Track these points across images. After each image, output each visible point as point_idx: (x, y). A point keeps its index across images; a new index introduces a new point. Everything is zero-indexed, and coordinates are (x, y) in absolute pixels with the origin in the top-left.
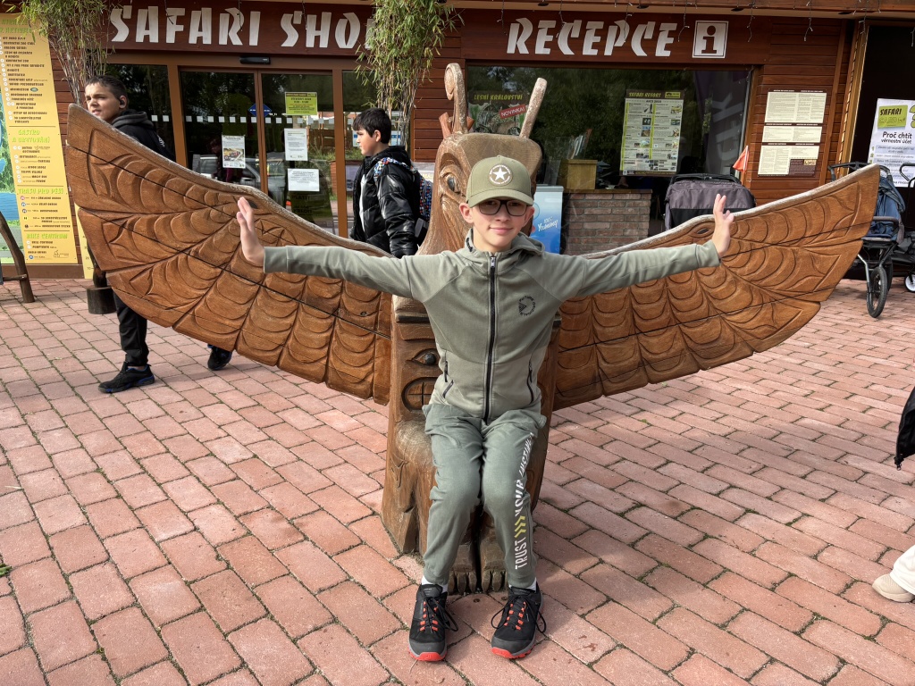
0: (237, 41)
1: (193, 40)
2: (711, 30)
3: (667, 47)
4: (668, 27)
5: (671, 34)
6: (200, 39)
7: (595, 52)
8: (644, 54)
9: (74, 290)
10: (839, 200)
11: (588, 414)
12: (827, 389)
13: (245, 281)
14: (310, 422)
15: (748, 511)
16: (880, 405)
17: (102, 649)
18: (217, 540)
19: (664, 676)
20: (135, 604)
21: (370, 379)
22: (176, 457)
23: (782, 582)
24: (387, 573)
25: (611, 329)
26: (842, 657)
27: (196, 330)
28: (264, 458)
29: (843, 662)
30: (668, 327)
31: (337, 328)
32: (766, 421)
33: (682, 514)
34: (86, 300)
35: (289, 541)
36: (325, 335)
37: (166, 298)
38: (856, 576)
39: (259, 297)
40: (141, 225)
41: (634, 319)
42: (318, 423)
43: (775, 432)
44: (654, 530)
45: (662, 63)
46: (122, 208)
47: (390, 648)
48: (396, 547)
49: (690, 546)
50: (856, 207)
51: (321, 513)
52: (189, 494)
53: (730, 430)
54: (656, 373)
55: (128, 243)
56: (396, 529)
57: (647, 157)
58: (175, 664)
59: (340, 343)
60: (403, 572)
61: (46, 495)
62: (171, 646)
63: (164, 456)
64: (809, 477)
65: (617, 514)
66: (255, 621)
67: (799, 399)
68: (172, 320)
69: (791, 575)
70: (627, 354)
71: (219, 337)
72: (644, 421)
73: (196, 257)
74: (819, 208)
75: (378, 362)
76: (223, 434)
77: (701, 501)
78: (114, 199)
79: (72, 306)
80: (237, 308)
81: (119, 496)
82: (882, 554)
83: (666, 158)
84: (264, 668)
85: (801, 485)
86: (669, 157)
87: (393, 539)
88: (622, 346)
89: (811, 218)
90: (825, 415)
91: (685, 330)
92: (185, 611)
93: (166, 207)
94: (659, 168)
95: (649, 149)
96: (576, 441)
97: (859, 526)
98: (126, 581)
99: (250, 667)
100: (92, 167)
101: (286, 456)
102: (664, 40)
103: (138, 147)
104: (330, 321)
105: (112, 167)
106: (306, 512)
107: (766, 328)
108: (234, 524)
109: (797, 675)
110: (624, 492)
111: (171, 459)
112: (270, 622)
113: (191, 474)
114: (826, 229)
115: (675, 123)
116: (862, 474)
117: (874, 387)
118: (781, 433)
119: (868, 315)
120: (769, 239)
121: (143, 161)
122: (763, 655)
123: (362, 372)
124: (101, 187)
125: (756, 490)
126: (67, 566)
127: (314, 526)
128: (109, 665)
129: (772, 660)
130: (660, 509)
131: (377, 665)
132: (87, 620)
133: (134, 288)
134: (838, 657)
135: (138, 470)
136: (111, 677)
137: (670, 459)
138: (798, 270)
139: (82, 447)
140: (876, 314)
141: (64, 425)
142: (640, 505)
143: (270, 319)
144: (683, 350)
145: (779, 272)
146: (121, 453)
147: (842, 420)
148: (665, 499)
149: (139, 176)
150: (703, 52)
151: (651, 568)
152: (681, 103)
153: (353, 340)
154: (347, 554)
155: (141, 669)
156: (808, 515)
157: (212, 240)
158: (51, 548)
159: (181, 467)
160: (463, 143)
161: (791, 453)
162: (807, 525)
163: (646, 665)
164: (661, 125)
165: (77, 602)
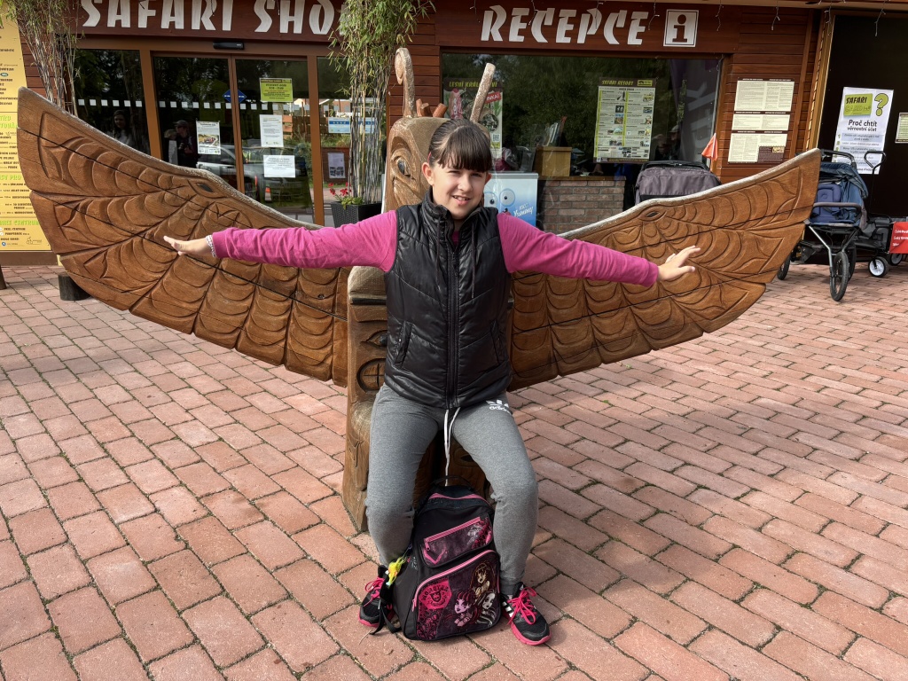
0: (210, 26)
1: (165, 25)
2: (682, 19)
3: (639, 36)
4: (640, 15)
5: (642, 23)
6: (172, 24)
7: (568, 40)
8: (616, 43)
9: (47, 277)
10: (782, 185)
11: (553, 395)
12: (785, 370)
13: (202, 264)
14: (277, 405)
15: (700, 487)
16: (835, 384)
17: (56, 628)
18: (176, 521)
19: (605, 643)
20: (92, 584)
21: (329, 361)
22: (140, 441)
23: (726, 553)
24: (344, 551)
25: (565, 311)
26: (778, 623)
27: (152, 313)
28: (230, 441)
29: (779, 628)
30: (619, 308)
31: (294, 310)
32: (724, 401)
33: (636, 490)
34: (58, 287)
35: (249, 521)
36: (282, 317)
37: (121, 281)
38: (797, 547)
39: (216, 280)
40: (94, 208)
41: (586, 301)
42: (285, 407)
43: (732, 412)
44: (608, 506)
45: (634, 51)
46: (74, 191)
47: (342, 622)
48: (355, 525)
49: (641, 522)
50: (798, 191)
51: (282, 493)
52: (152, 476)
53: (689, 410)
54: (608, 353)
55: (81, 226)
56: (355, 508)
57: (620, 144)
58: (128, 641)
59: (297, 325)
60: (359, 549)
61: (8, 479)
62: (126, 624)
63: (128, 440)
64: (761, 454)
65: (573, 491)
66: (210, 599)
67: (756, 380)
68: (129, 303)
69: (735, 546)
70: (580, 335)
71: (177, 320)
72: (606, 402)
73: (152, 240)
74: (763, 192)
75: (337, 344)
76: (190, 418)
77: (657, 478)
78: (66, 182)
79: (43, 292)
80: (195, 291)
81: (81, 480)
82: (825, 526)
83: (639, 145)
84: (216, 643)
85: (752, 461)
86: (642, 144)
87: (352, 518)
88: (576, 327)
89: (755, 201)
90: (781, 395)
91: (636, 311)
92: (141, 590)
93: (119, 189)
94: (632, 156)
95: (621, 136)
96: (539, 421)
97: (804, 500)
98: (84, 562)
99: (202, 643)
100: (43, 150)
101: (252, 439)
102: (636, 28)
103: (88, 130)
104: (287, 304)
105: (64, 150)
106: (268, 493)
107: (715, 309)
108: (195, 504)
109: (733, 640)
110: (581, 470)
111: (136, 443)
112: (225, 599)
113: (155, 457)
114: (769, 213)
115: (647, 110)
116: (811, 450)
117: (830, 368)
118: (738, 412)
119: (831, 299)
120: (716, 222)
121: (94, 144)
122: (702, 622)
123: (321, 355)
124: (52, 170)
125: (709, 467)
126: (26, 548)
127: (274, 507)
128: (62, 642)
129: (711, 627)
130: (615, 486)
131: (328, 639)
132: (43, 600)
133: (89, 271)
134: (774, 624)
135: (102, 454)
136: (63, 654)
137: (628, 438)
138: (743, 252)
139: (46, 432)
140: (839, 298)
141: (28, 410)
142: (595, 482)
143: (227, 302)
144: (634, 331)
145: (726, 254)
146: (86, 438)
147: (797, 399)
148: (620, 476)
149: (91, 159)
150: (674, 40)
151: (601, 542)
152: (653, 90)
153: (311, 323)
154: (306, 533)
155: (94, 646)
156: (756, 490)
157: (167, 223)
158: (10, 531)
159: (146, 451)
160: (412, 127)
161: (745, 431)
162: (755, 499)
163: (589, 634)
164: (634, 112)
165: (34, 582)
